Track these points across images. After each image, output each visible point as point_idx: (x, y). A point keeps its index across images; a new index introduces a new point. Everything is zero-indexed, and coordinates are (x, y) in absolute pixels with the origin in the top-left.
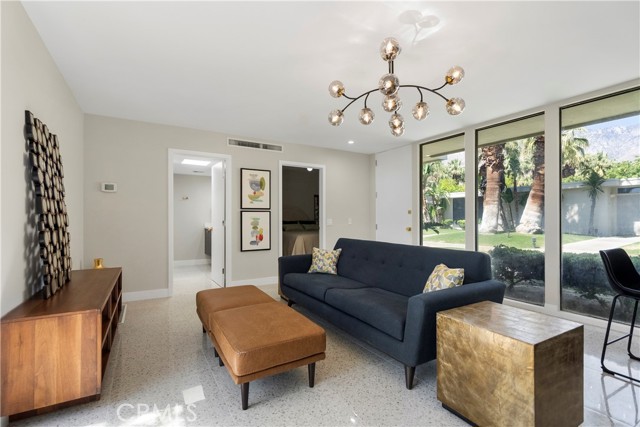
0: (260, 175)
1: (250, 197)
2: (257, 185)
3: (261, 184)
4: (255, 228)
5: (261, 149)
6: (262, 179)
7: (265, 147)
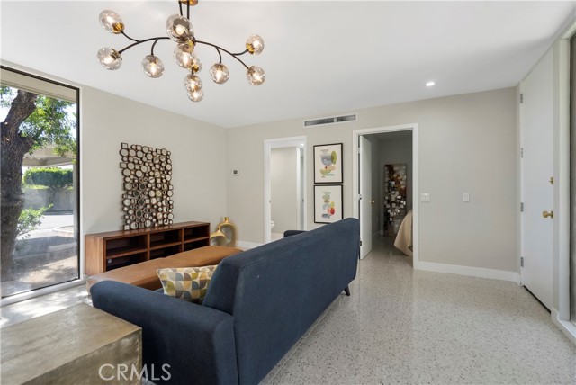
0: (331, 149)
1: (322, 172)
2: (328, 160)
3: (332, 159)
4: (327, 201)
5: (335, 123)
6: (334, 153)
7: (341, 119)
